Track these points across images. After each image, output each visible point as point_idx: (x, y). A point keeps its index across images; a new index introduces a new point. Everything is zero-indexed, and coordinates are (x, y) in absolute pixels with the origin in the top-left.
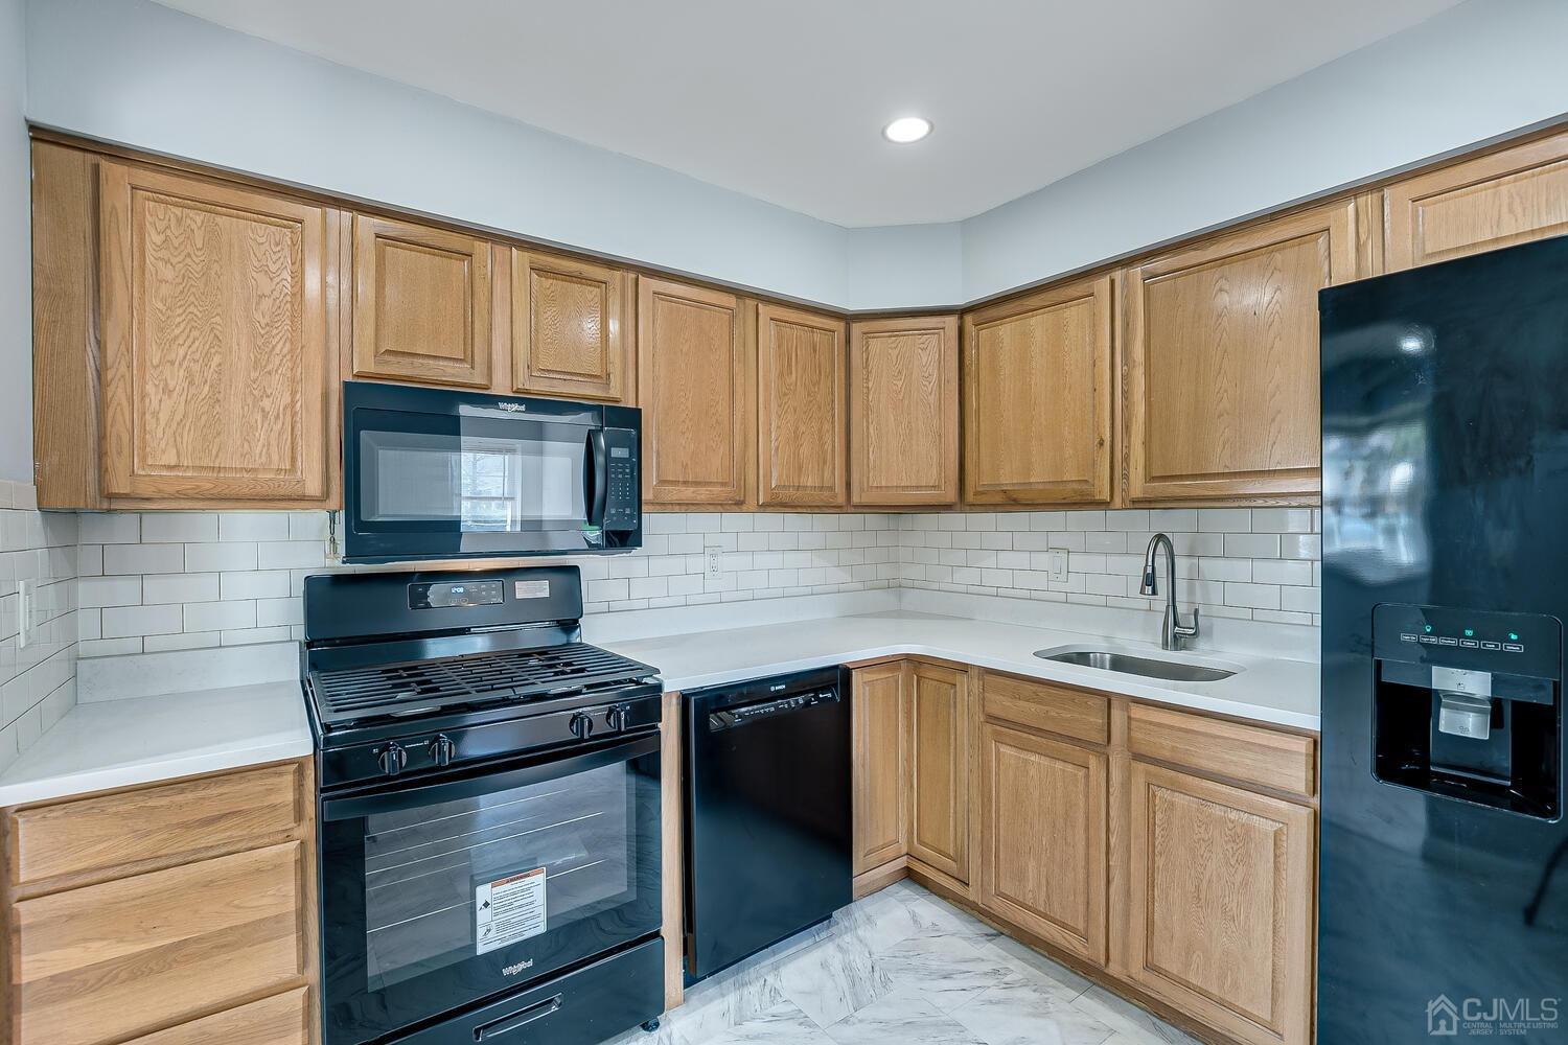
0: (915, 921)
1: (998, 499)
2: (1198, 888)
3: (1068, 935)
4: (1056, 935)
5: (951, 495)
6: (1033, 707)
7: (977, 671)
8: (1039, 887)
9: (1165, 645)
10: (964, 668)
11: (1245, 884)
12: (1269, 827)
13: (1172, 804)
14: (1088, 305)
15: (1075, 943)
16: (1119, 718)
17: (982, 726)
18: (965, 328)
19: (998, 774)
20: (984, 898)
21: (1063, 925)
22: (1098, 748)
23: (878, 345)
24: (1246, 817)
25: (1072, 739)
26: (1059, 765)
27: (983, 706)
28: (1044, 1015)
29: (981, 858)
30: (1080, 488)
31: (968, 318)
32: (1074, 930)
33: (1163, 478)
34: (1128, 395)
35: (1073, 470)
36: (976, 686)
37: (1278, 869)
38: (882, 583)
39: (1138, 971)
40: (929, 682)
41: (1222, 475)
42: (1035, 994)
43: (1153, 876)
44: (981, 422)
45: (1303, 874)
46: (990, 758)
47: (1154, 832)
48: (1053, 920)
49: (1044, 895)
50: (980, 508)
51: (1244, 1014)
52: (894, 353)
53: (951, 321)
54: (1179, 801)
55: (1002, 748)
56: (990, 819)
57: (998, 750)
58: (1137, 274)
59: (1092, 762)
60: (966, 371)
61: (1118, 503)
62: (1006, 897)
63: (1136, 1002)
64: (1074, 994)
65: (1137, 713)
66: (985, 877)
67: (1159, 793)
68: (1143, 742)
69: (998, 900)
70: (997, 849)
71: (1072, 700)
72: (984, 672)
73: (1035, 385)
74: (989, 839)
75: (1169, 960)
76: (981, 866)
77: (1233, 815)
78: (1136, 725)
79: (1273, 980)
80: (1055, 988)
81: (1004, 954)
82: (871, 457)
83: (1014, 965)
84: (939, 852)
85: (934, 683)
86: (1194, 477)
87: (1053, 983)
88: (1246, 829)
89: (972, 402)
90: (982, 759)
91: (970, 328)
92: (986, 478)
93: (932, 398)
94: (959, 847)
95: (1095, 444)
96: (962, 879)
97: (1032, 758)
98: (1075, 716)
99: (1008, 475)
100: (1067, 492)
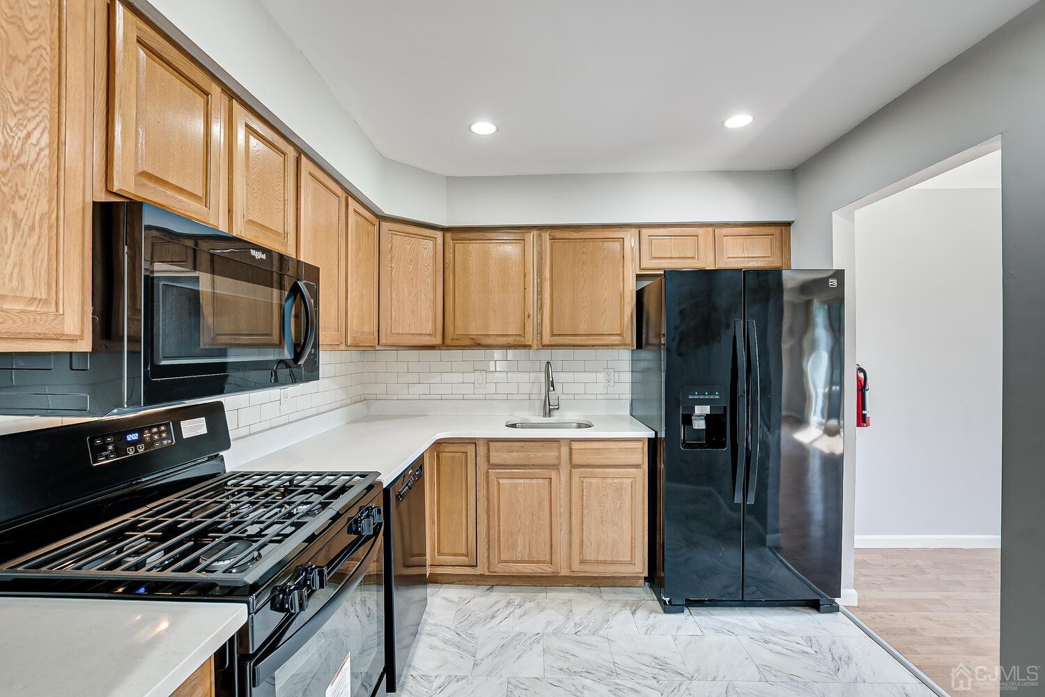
0: (450, 601)
1: (468, 342)
2: (602, 517)
3: (541, 565)
4: (533, 568)
5: (438, 340)
6: (521, 454)
7: (482, 442)
8: (525, 548)
10: (473, 442)
11: (620, 508)
12: (629, 481)
13: (591, 483)
14: (522, 244)
15: (545, 568)
16: (564, 450)
17: (487, 472)
18: (446, 241)
19: (499, 496)
20: (489, 568)
21: (538, 562)
22: (555, 467)
23: (398, 240)
24: (620, 480)
25: (542, 466)
26: (535, 481)
27: (488, 461)
28: (544, 609)
29: (486, 547)
30: (517, 338)
31: (448, 235)
32: (544, 562)
33: (559, 335)
34: (540, 293)
35: (513, 329)
36: (482, 450)
37: (632, 497)
38: (358, 398)
39: (576, 566)
40: (447, 454)
41: (584, 335)
42: (533, 603)
43: (582, 519)
44: (456, 297)
45: (641, 495)
46: (494, 489)
47: (582, 499)
48: (533, 562)
49: (527, 551)
50: (454, 348)
51: (621, 563)
52: (408, 247)
53: (439, 235)
54: (594, 481)
55: (501, 481)
56: (494, 522)
57: (499, 483)
58: (546, 235)
59: (553, 474)
60: (446, 266)
61: (535, 346)
62: (505, 562)
63: (566, 585)
64: (544, 594)
65: (575, 445)
66: (491, 557)
67: (585, 480)
68: (577, 459)
69: (500, 565)
70: (499, 537)
71: (543, 446)
72: (489, 441)
73: (492, 281)
74: (494, 534)
75: (590, 555)
76: (486, 551)
77: (615, 481)
78: (574, 452)
79: (631, 543)
80: (536, 596)
81: (503, 594)
82: (393, 313)
83: (512, 596)
84: (455, 555)
85: (450, 454)
86: (572, 335)
87: (533, 594)
88: (621, 484)
89: (450, 285)
90: (488, 491)
91: (450, 242)
92: (460, 331)
93: (429, 280)
94: (469, 547)
95: (525, 316)
96: (471, 564)
97: (520, 482)
98: (544, 453)
99: (474, 330)
100: (510, 340)
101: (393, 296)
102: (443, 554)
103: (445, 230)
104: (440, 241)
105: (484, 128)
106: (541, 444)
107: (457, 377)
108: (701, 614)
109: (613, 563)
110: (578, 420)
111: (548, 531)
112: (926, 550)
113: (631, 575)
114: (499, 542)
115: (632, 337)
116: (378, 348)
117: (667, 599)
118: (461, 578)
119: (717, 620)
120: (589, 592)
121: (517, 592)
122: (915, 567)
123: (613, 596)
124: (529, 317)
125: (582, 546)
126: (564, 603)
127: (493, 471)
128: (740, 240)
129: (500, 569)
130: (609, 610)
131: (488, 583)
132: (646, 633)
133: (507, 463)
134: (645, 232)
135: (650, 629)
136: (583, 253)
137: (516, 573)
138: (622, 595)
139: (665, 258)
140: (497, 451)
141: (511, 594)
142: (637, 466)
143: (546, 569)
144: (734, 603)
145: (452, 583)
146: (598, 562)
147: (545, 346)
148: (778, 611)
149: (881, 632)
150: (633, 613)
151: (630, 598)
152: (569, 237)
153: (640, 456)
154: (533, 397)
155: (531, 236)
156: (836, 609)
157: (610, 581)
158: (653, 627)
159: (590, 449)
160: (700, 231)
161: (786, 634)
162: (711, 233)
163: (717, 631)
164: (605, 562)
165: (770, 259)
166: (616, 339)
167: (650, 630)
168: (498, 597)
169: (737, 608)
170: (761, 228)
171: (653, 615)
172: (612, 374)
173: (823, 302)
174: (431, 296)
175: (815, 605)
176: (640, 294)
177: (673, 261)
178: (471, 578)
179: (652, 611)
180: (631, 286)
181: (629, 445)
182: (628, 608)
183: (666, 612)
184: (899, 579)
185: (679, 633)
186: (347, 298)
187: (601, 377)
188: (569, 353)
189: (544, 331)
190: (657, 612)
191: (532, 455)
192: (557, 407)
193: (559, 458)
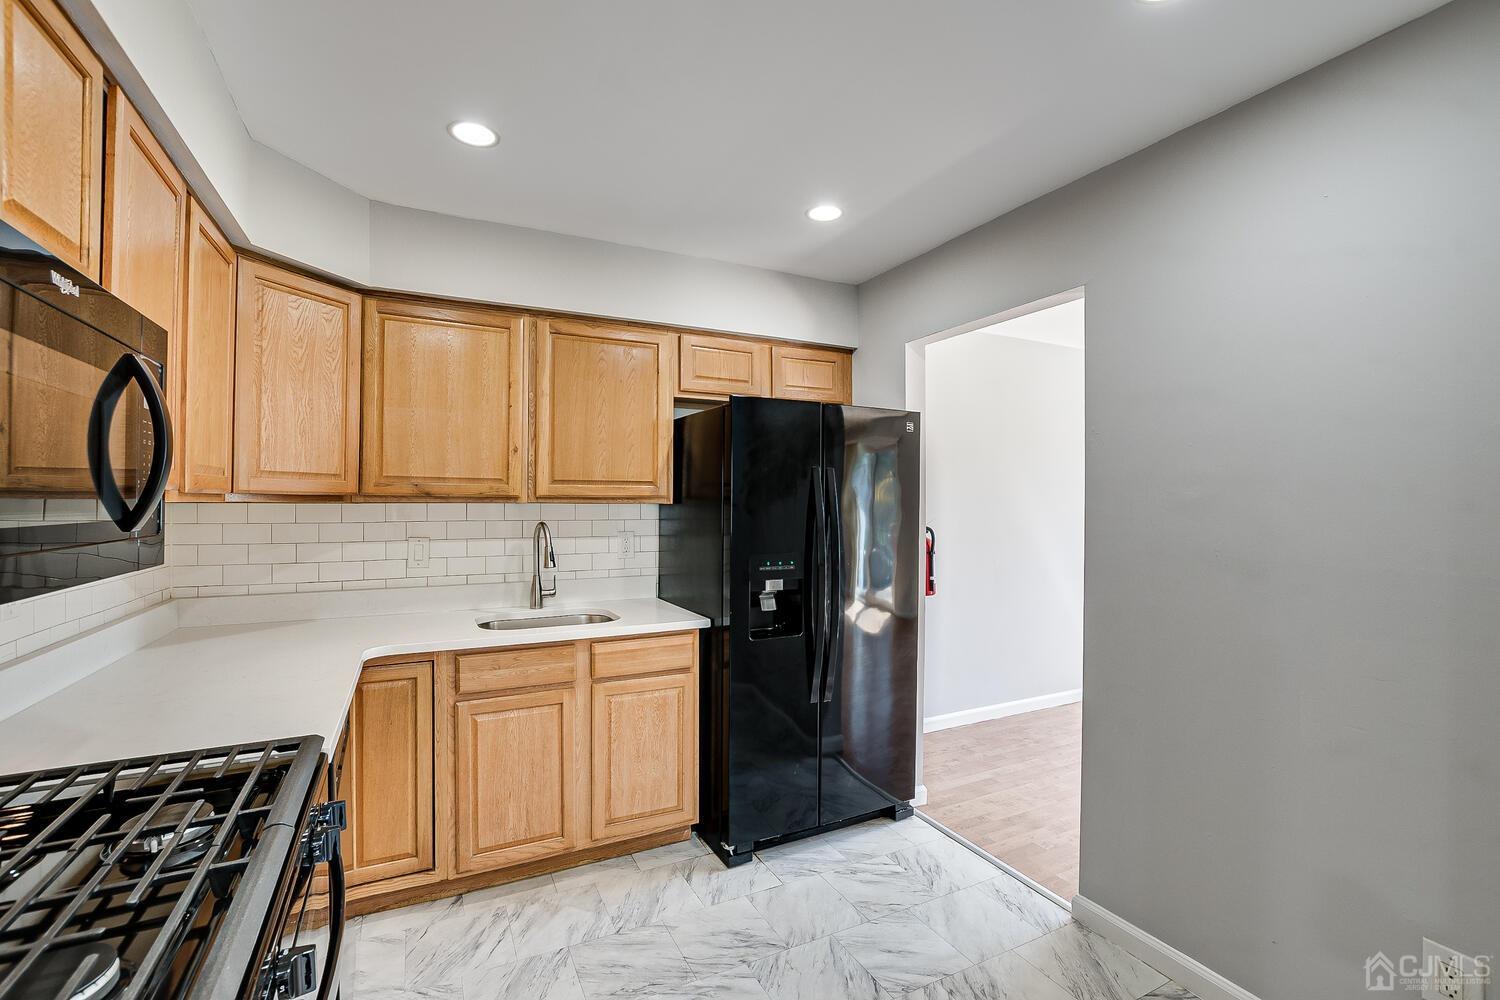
0: (390, 941)
1: (406, 490)
2: (638, 751)
3: (546, 842)
4: (534, 849)
5: (348, 486)
6: (513, 672)
7: (445, 658)
8: (519, 821)
9: (533, 606)
10: (430, 659)
11: (664, 732)
12: (674, 692)
13: (622, 702)
14: (505, 335)
15: (553, 845)
16: (582, 658)
17: (455, 707)
18: (368, 313)
19: (476, 746)
20: (456, 867)
21: (542, 838)
22: (569, 685)
23: (273, 297)
24: (663, 693)
25: (547, 686)
26: (536, 711)
27: (457, 688)
28: (557, 910)
29: (452, 832)
30: (496, 485)
31: (372, 303)
32: (551, 836)
33: (563, 482)
34: (534, 415)
35: (490, 470)
36: (444, 672)
37: (679, 715)
38: (158, 596)
39: (600, 832)
40: (377, 686)
41: (601, 482)
42: (536, 905)
43: (609, 759)
44: (385, 412)
45: (691, 711)
46: (465, 732)
47: (610, 728)
48: (532, 840)
49: (524, 825)
50: (378, 500)
51: (664, 812)
52: (295, 314)
53: (355, 299)
54: (626, 698)
55: (479, 719)
56: (466, 788)
57: (475, 723)
58: (545, 325)
59: (566, 698)
60: (367, 356)
61: (524, 498)
62: (486, 850)
63: (581, 863)
64: (551, 886)
65: (599, 649)
66: (462, 847)
67: (613, 700)
68: (602, 669)
69: (478, 858)
70: (476, 812)
71: (550, 655)
72: (457, 655)
73: (453, 389)
74: (466, 807)
75: (621, 810)
76: (452, 842)
77: (657, 694)
78: (597, 659)
79: (678, 781)
80: (538, 893)
81: (483, 903)
82: (264, 434)
83: (498, 903)
84: (392, 859)
85: (384, 685)
86: (583, 482)
87: (533, 891)
88: (664, 699)
89: (373, 390)
90: (455, 738)
91: (374, 316)
92: (391, 470)
93: (337, 378)
94: (420, 840)
95: (510, 450)
96: (424, 867)
97: (512, 715)
98: (553, 666)
99: (419, 468)
100: (484, 488)
101: (264, 400)
102: (370, 863)
103: (366, 293)
104: (356, 311)
105: (474, 133)
106: (547, 651)
107: (376, 550)
108: (772, 858)
109: (653, 814)
110: (586, 610)
111: (557, 788)
112: (966, 727)
113: (677, 826)
114: (476, 820)
115: (668, 486)
116: (229, 497)
117: (731, 849)
118: (400, 897)
119: (793, 859)
120: (617, 866)
121: (507, 894)
122: (963, 748)
123: (653, 863)
124: (516, 451)
125: (609, 798)
126: (586, 892)
127: (466, 703)
128: (800, 365)
129: (476, 864)
130: (654, 884)
131: (452, 893)
132: (713, 903)
133: (490, 687)
134: (686, 338)
135: (716, 896)
136: (602, 359)
137: (505, 864)
138: (663, 858)
139: (712, 378)
140: (473, 669)
141: (498, 900)
142: (685, 670)
143: (555, 846)
144: (807, 833)
145: (384, 909)
146: (632, 818)
147: (541, 499)
148: (854, 831)
149: (956, 828)
150: (688, 879)
151: (677, 860)
152: (581, 333)
153: (689, 655)
154: (510, 578)
155: (522, 323)
156: (909, 813)
157: (646, 841)
158: (720, 891)
159: (622, 652)
160: (755, 347)
161: (871, 856)
162: (768, 351)
163: (798, 875)
164: (641, 816)
165: (830, 392)
166: (646, 490)
167: (716, 898)
168: (476, 909)
169: (809, 839)
170: (822, 352)
171: (714, 875)
172: (631, 539)
173: (869, 449)
174: (338, 405)
175: (890, 814)
176: (679, 425)
177: (721, 382)
178: (421, 892)
179: (712, 870)
180: (668, 414)
181: (676, 640)
182: (678, 874)
183: (729, 865)
184: (953, 764)
185: (755, 889)
186: (183, 398)
187: (616, 544)
188: (568, 508)
189: (539, 474)
190: (718, 870)
191: (532, 670)
192: (552, 592)
193: (572, 671)
